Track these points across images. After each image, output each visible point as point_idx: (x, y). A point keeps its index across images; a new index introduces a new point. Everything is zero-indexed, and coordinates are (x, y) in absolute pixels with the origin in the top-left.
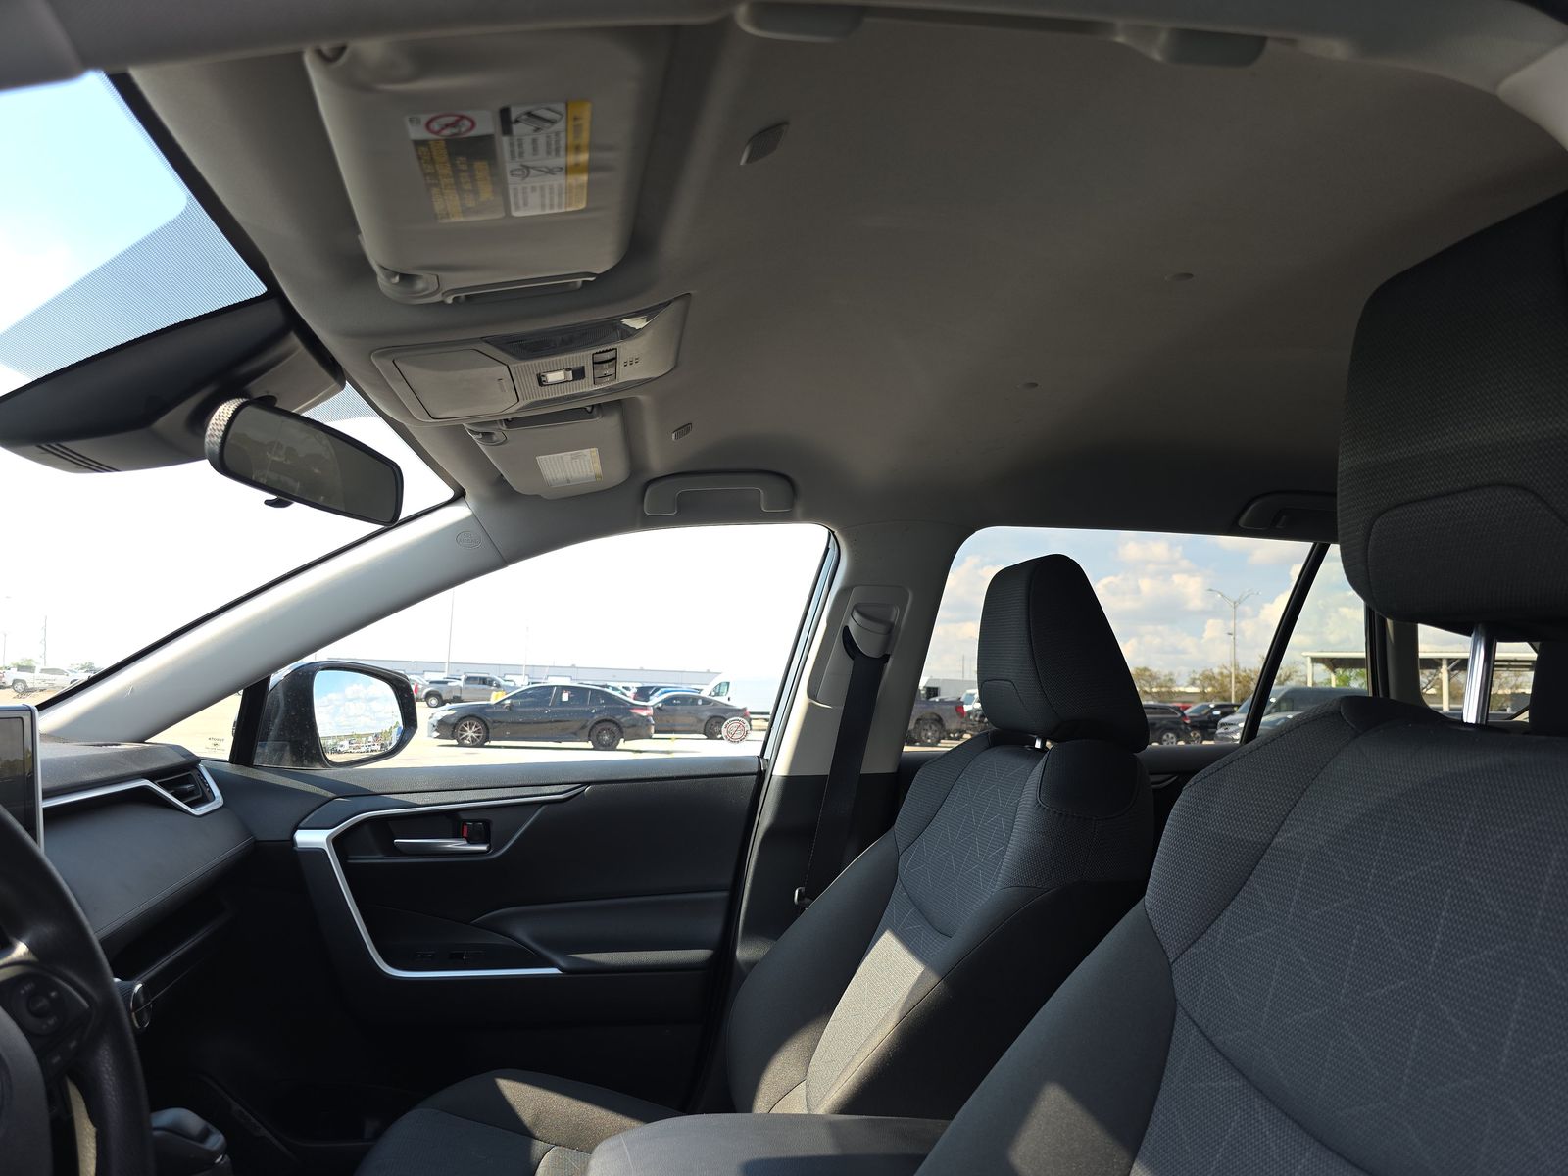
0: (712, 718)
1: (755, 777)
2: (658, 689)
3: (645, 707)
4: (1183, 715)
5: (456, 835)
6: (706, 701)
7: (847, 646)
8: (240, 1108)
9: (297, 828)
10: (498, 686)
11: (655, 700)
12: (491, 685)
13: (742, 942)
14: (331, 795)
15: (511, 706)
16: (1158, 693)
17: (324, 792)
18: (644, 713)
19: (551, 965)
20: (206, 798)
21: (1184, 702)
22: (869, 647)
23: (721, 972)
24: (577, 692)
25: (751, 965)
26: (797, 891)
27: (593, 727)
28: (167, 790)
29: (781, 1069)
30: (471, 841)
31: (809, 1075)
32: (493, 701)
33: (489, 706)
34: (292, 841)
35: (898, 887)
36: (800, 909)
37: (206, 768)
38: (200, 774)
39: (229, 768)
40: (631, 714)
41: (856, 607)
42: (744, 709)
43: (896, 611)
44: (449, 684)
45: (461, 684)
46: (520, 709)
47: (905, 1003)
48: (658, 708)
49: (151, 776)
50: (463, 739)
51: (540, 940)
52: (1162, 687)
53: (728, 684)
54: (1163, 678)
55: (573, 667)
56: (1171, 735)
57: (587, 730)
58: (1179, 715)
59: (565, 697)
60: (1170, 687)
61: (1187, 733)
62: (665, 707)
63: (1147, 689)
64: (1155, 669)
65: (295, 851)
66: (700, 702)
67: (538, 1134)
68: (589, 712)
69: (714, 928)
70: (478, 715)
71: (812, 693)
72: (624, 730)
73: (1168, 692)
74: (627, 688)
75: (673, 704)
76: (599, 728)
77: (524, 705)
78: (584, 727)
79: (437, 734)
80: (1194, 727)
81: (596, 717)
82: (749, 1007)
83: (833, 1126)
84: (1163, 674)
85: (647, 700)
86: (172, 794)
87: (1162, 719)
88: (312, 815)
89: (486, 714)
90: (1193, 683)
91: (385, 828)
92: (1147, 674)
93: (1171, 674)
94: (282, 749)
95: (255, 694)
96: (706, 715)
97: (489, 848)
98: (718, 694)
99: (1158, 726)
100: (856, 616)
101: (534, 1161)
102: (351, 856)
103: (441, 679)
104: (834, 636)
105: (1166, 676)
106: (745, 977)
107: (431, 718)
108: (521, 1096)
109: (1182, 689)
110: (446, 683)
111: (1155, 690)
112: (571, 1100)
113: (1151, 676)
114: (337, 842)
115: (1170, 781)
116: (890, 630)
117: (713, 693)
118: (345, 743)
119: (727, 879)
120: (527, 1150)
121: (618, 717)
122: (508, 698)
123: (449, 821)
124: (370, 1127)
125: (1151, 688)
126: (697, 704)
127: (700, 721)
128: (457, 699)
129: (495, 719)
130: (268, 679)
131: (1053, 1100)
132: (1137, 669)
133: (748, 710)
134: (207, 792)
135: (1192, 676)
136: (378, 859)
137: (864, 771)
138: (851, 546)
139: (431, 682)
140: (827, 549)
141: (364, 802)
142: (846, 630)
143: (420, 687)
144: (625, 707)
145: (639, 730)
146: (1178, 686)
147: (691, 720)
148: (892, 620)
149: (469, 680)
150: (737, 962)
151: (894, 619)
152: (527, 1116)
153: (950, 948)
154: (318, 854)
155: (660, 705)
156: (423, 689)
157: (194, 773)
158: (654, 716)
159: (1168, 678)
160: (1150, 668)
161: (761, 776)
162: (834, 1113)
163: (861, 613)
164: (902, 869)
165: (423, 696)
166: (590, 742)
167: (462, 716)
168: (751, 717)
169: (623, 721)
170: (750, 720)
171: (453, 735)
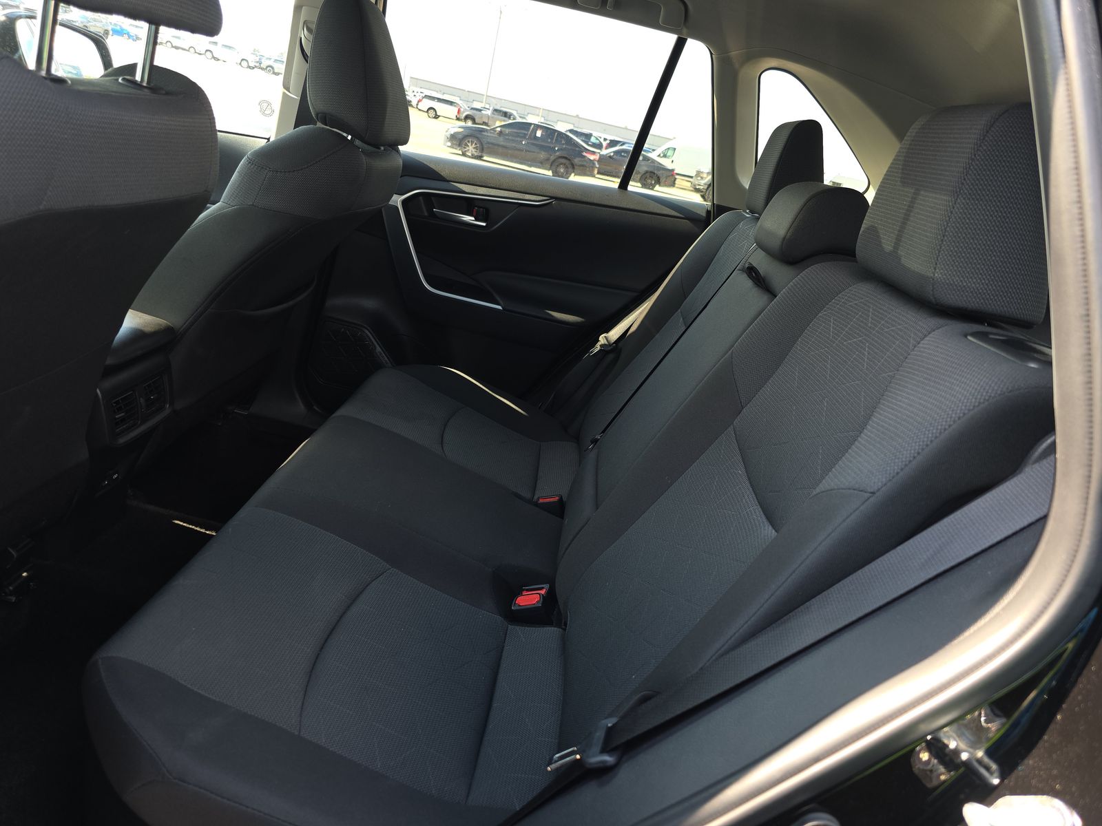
0: (647, 172)
3: (595, 154)
15: (501, 134)
18: (592, 157)
24: (549, 132)
27: (554, 161)
32: (489, 127)
33: (487, 130)
40: (582, 157)
42: (673, 170)
44: (482, 112)
45: (489, 113)
46: (507, 137)
48: (606, 156)
50: (466, 151)
53: (675, 149)
55: (577, 116)
57: (550, 162)
59: (539, 133)
66: (641, 158)
68: (554, 148)
70: (477, 135)
72: (576, 167)
75: (621, 156)
76: (558, 162)
77: (511, 134)
78: (548, 159)
79: (449, 144)
81: (558, 154)
89: (483, 136)
96: (645, 170)
98: (665, 156)
103: (479, 107)
107: (447, 131)
110: (480, 110)
117: (662, 155)
121: (574, 157)
129: (489, 141)
133: (676, 172)
139: (472, 109)
143: (462, 110)
144: (580, 150)
145: (586, 169)
149: (496, 110)
155: (612, 154)
156: (464, 112)
158: (601, 162)
165: (463, 118)
166: (551, 171)
167: (466, 134)
168: (677, 177)
169: (577, 161)
170: (676, 179)
171: (460, 145)
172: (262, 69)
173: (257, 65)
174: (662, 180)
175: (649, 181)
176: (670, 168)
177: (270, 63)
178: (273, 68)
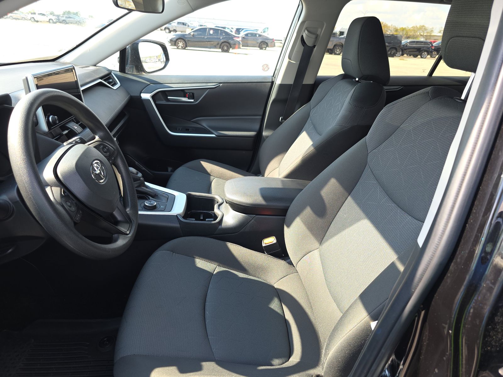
1: (270, 83)
2: (243, 29)
3: (238, 37)
4: (432, 45)
5: (185, 97)
6: (260, 36)
7: (302, 42)
8: (138, 163)
9: (141, 93)
10: (188, 26)
11: (242, 34)
12: (186, 25)
13: (265, 131)
14: (149, 83)
15: (193, 35)
16: (426, 35)
17: (147, 82)
18: (238, 40)
19: (212, 134)
20: (115, 84)
21: (435, 39)
22: (309, 43)
23: (258, 139)
24: (216, 30)
25: (267, 137)
26: (281, 118)
27: (221, 44)
28: (105, 81)
29: (273, 164)
30: (189, 98)
31: (280, 166)
32: (187, 33)
33: (186, 35)
34: (141, 97)
35: (309, 119)
36: (281, 123)
37: (114, 74)
38: (113, 76)
39: (119, 73)
40: (234, 40)
41: (306, 29)
43: (319, 30)
44: (172, 24)
45: (176, 24)
46: (197, 36)
47: (304, 154)
48: (243, 38)
49: (101, 78)
50: (178, 46)
51: (210, 127)
52: (428, 33)
53: (268, 28)
54: (429, 30)
56: (426, 53)
57: (219, 46)
58: (431, 45)
59: (211, 32)
60: (431, 34)
61: (432, 52)
62: (245, 37)
63: (422, 34)
64: (427, 26)
65: (142, 99)
66: (258, 36)
67: (212, 175)
68: (220, 38)
69: (257, 127)
70: (182, 37)
71: (290, 58)
72: (232, 45)
73: (430, 35)
74: (232, 28)
75: (249, 36)
76: (223, 44)
77: (198, 35)
78: (218, 44)
79: (170, 44)
80: (435, 50)
81: (222, 40)
82: (265, 148)
83: (282, 181)
84: (430, 28)
85: (239, 34)
86: (107, 83)
87: (424, 47)
88: (145, 89)
89: (185, 37)
90: (440, 32)
91: (165, 94)
92: (423, 28)
93: (433, 28)
94: (133, 68)
95: (123, 52)
96: (260, 41)
97: (194, 101)
99: (422, 49)
100: (306, 32)
101: (211, 181)
102: (157, 101)
104: (298, 38)
105: (430, 29)
106: (265, 140)
107: (167, 38)
108: (208, 166)
109: (435, 34)
111: (425, 34)
112: (220, 168)
113: (425, 29)
114: (153, 97)
115: (401, 88)
116: (317, 37)
117: (263, 32)
118: (148, 59)
119: (261, 113)
120: (209, 178)
121: (229, 41)
122: (192, 32)
123: (182, 92)
124: (170, 169)
125: (424, 34)
126: (256, 36)
127: (258, 43)
128: (175, 31)
129: (189, 40)
130: (126, 48)
131: (333, 181)
132: (420, 26)
134: (116, 82)
135: (440, 29)
136: (164, 102)
137: (304, 83)
138: (307, 6)
140: (299, 5)
141: (158, 86)
142: (302, 36)
144: (232, 37)
145: (236, 45)
146: (434, 33)
147: (254, 42)
148: (318, 33)
150: (263, 137)
151: (319, 33)
152: (209, 171)
153: (320, 139)
154: (148, 101)
155: (244, 36)
157: (111, 76)
158: (242, 41)
159: (431, 30)
160: (425, 26)
161: (272, 83)
162: (283, 178)
163: (308, 31)
164: (311, 115)
166: (220, 49)
167: (177, 38)
168: (275, 41)
169: (231, 42)
170: (275, 43)
171: (175, 45)
172: (60, 22)
173: (57, 21)
174: (269, 44)
175: (263, 46)
176: (272, 38)
177: (64, 18)
178: (66, 21)
